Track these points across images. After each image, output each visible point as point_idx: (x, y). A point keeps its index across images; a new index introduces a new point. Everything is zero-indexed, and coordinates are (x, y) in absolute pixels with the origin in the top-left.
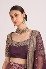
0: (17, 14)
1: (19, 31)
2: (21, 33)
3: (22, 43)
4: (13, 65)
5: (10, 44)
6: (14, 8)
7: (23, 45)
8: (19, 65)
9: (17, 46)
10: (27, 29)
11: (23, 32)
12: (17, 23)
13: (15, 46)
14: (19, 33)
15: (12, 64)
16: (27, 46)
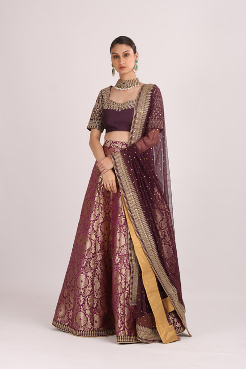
0: (128, 52)
1: (124, 83)
2: (127, 87)
3: (125, 105)
4: (110, 147)
5: (105, 108)
6: (121, 40)
7: (127, 108)
8: (123, 145)
9: (119, 109)
10: (135, 82)
11: (130, 87)
12: (125, 69)
13: (115, 110)
14: (123, 87)
15: (108, 146)
16: (132, 109)
